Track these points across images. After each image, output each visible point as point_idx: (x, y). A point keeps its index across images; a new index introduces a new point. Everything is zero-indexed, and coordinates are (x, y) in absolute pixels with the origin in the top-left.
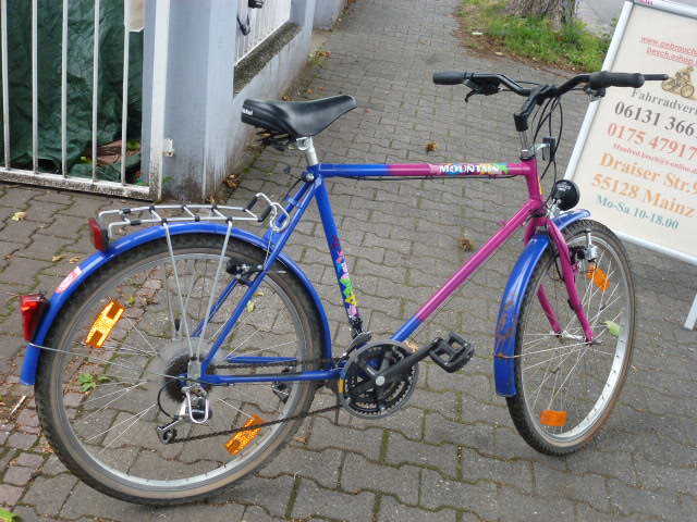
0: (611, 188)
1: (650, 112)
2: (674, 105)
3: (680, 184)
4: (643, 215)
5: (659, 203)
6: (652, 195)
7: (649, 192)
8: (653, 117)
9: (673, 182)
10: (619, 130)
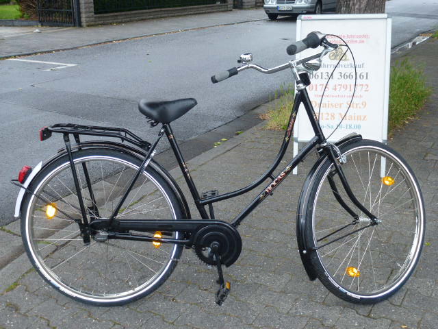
0: (320, 118)
1: (328, 73)
3: (355, 106)
7: (340, 114)
10: (314, 87)
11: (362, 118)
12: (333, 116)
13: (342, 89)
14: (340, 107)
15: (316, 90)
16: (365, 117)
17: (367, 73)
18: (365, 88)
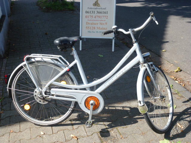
0: (90, 29)
1: (92, 11)
2: (97, 8)
3: (103, 24)
4: (98, 32)
5: (100, 29)
7: (97, 27)
8: (93, 12)
9: (101, 24)
10: (88, 17)
11: (105, 29)
12: (95, 28)
13: (98, 18)
14: (97, 25)
17: (107, 12)
18: (106, 17)
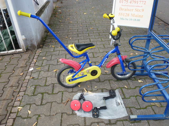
0: (123, 15)
4: (132, 20)
5: (135, 16)
6: (133, 15)
7: (132, 14)
9: (137, 10)
11: (141, 16)
12: (128, 15)
13: (134, 2)
14: (132, 11)
15: (123, 3)
16: (142, 16)
18: (144, 2)
